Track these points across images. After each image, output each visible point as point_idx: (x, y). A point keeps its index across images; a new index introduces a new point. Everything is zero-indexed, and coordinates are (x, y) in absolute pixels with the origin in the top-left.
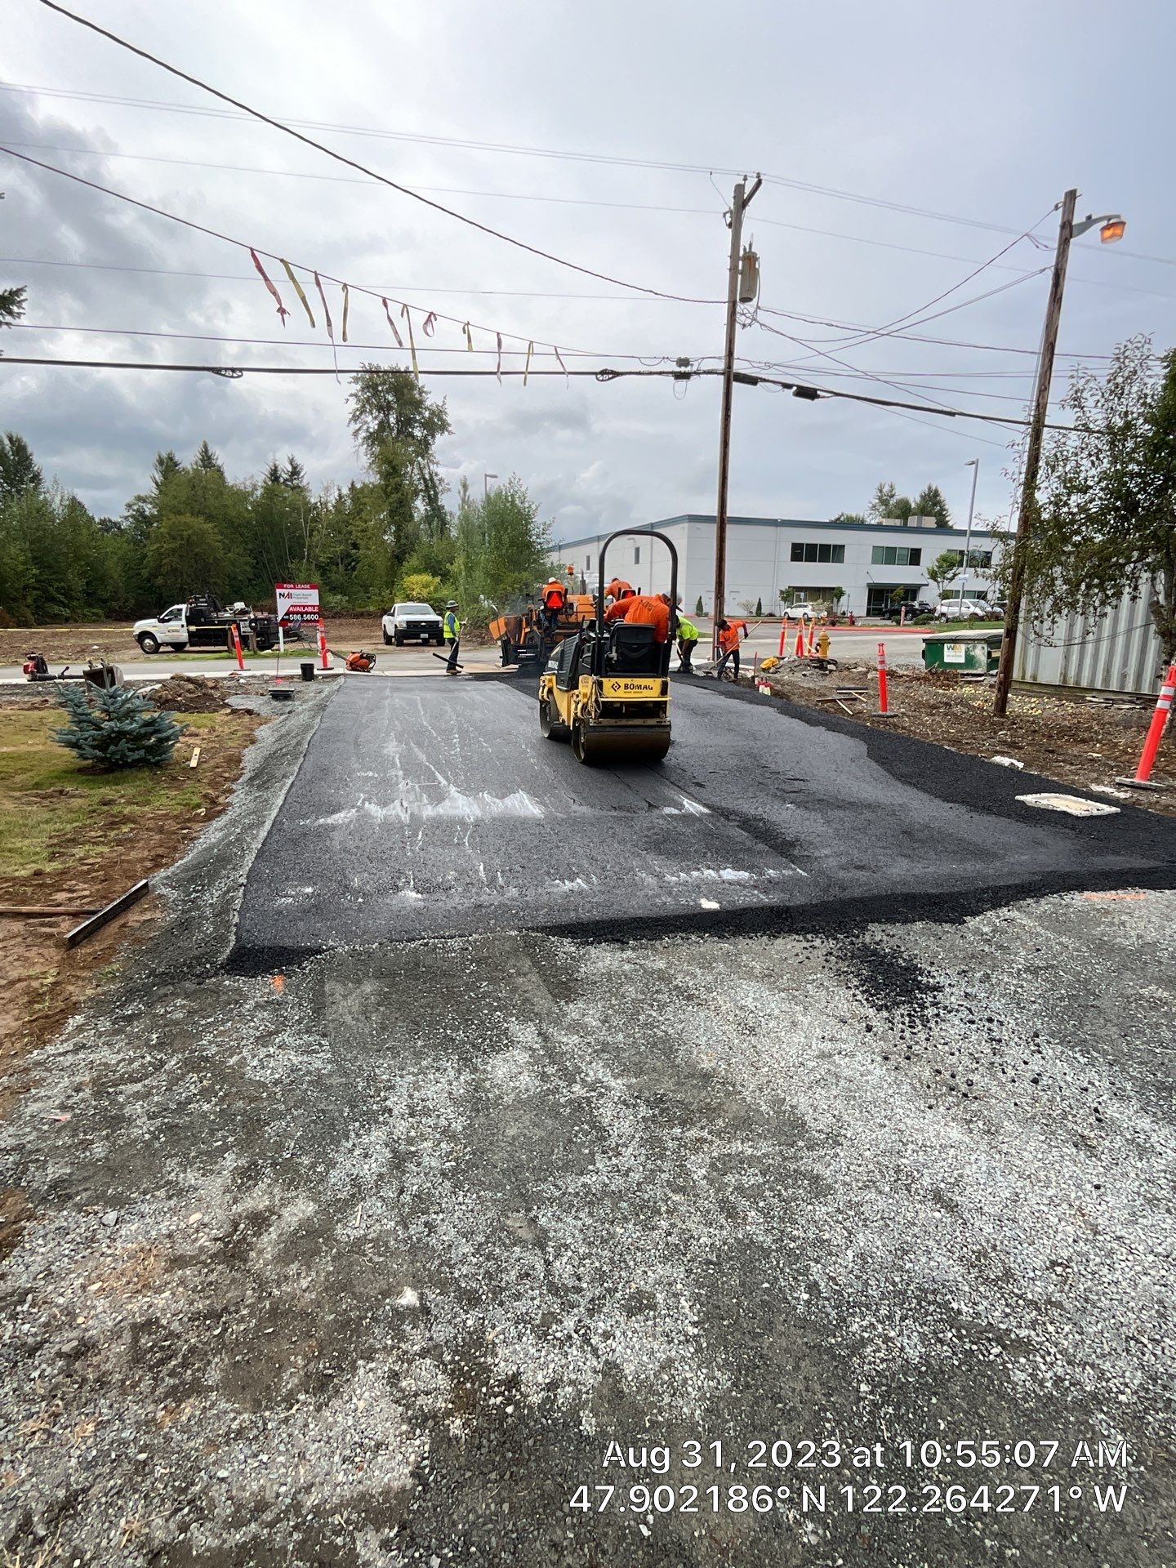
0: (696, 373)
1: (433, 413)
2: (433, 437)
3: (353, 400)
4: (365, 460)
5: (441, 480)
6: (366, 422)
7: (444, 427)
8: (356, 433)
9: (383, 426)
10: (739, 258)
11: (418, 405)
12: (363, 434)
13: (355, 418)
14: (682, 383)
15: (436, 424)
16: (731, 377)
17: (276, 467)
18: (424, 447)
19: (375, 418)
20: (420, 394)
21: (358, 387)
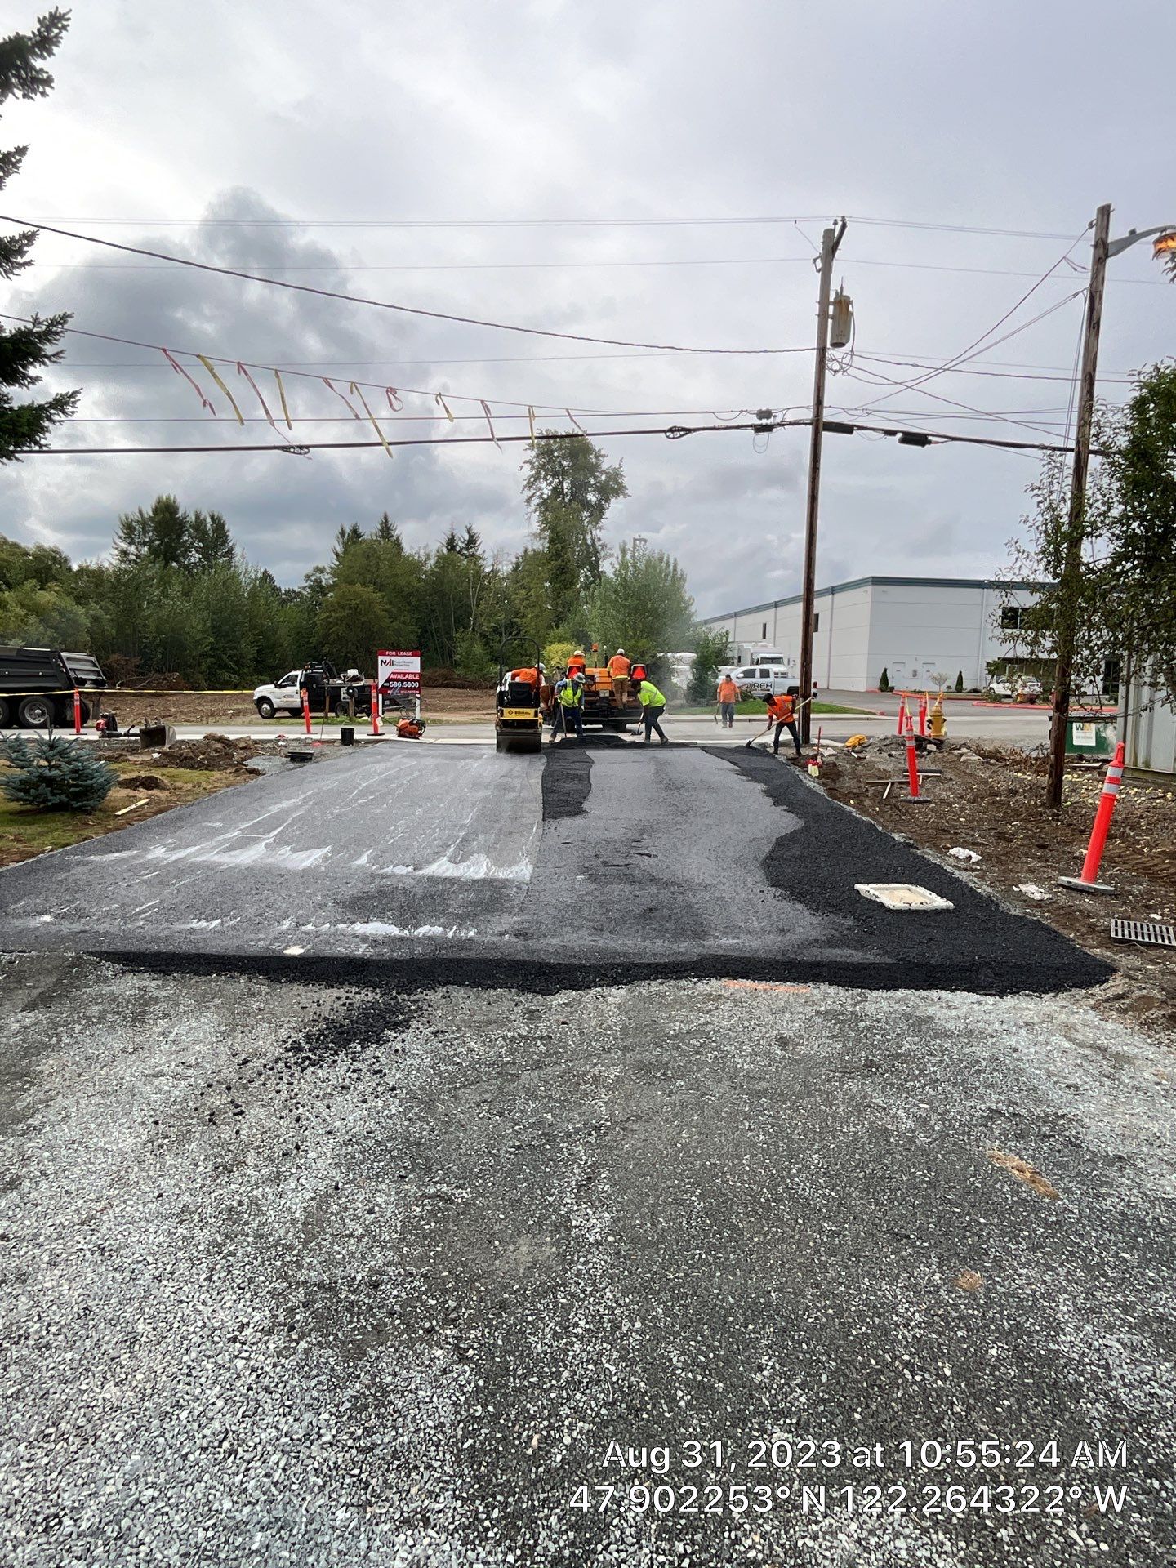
0: (780, 425)
1: (609, 478)
2: (607, 500)
3: (527, 467)
4: (536, 527)
5: (603, 546)
6: (540, 489)
7: (619, 490)
8: (529, 500)
9: (557, 492)
10: (829, 303)
11: (593, 469)
12: (536, 501)
13: (530, 485)
14: (764, 436)
15: (612, 487)
16: (820, 426)
17: (453, 536)
18: (598, 511)
19: (550, 484)
20: (597, 457)
21: (534, 453)
